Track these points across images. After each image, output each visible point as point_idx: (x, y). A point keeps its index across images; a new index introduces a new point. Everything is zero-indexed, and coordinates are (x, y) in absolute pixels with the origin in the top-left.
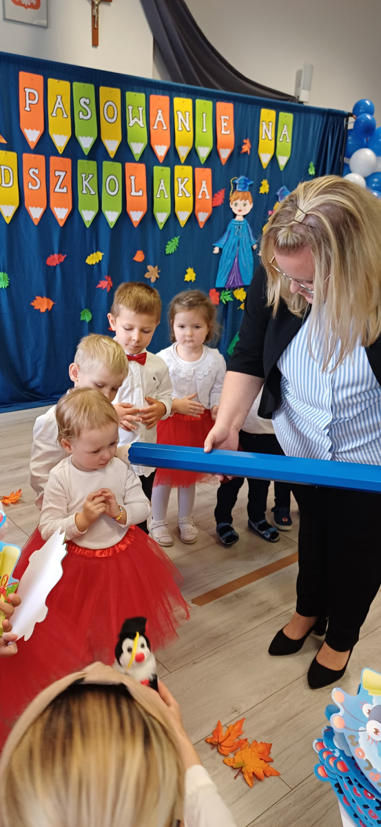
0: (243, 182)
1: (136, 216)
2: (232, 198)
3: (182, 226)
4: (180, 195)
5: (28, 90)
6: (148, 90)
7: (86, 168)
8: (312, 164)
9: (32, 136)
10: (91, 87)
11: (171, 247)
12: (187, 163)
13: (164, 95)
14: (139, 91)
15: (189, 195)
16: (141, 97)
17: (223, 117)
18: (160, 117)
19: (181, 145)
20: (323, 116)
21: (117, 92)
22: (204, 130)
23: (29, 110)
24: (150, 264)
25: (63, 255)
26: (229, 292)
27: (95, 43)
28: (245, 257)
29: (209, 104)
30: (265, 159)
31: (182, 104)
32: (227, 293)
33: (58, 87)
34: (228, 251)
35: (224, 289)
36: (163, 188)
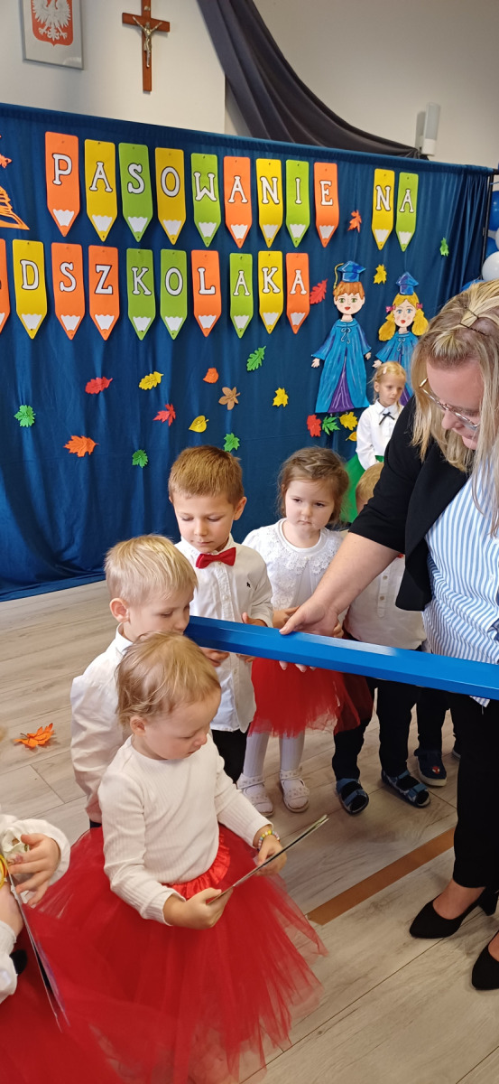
0: (351, 269)
1: (207, 322)
2: (336, 293)
3: (270, 332)
4: (266, 290)
5: (57, 157)
6: (222, 148)
7: (139, 259)
8: (444, 241)
9: (64, 218)
10: (144, 149)
11: (254, 362)
12: (275, 247)
13: (243, 156)
14: (209, 152)
15: (278, 290)
16: (212, 160)
17: (323, 183)
18: (238, 187)
19: (266, 224)
20: (459, 175)
21: (179, 154)
22: (298, 201)
23: (59, 183)
24: (226, 386)
25: (109, 379)
26: (334, 418)
27: (147, 87)
28: (355, 370)
29: (305, 165)
30: (381, 237)
31: (268, 168)
32: (331, 419)
33: (99, 150)
34: (332, 364)
35: (327, 415)
36: (243, 283)
